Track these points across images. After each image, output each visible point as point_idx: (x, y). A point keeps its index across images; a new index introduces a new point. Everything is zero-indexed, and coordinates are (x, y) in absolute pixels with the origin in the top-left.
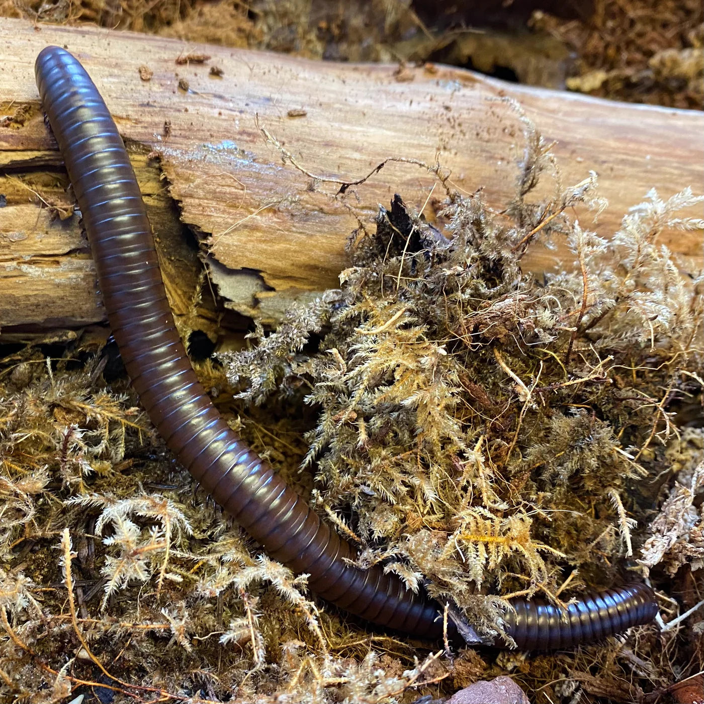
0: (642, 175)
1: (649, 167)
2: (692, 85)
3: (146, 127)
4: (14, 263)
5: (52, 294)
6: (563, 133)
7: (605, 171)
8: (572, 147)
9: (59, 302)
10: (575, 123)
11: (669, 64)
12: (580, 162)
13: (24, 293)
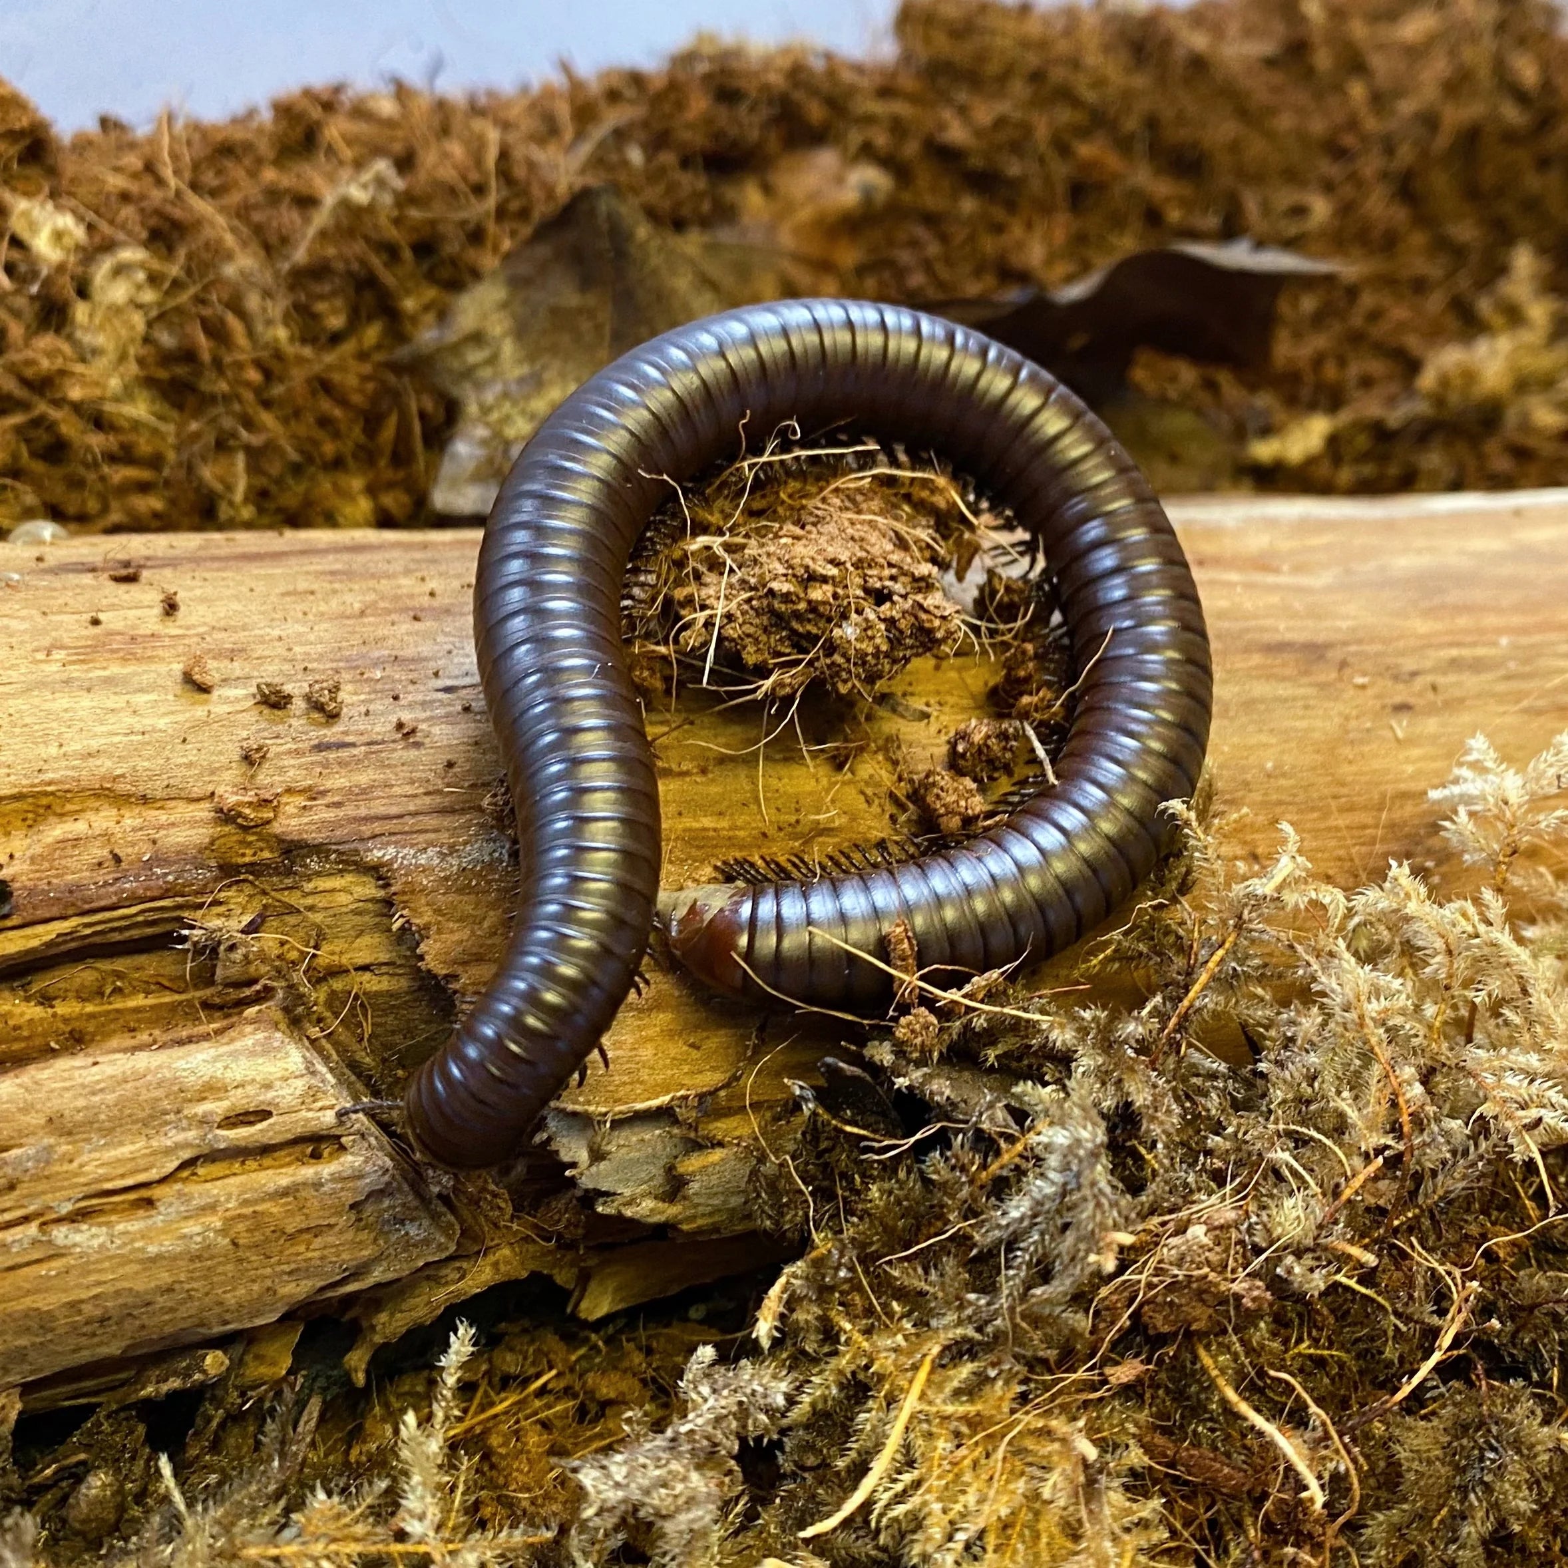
0: (1501, 687)
1: (1512, 665)
2: (1511, 417)
3: (338, 805)
4: (32, 1229)
5: (140, 1285)
6: (1310, 623)
7: (1420, 694)
8: (1335, 655)
9: (161, 1301)
10: (1328, 589)
11: (1458, 382)
12: (1363, 687)
13: (66, 1298)
